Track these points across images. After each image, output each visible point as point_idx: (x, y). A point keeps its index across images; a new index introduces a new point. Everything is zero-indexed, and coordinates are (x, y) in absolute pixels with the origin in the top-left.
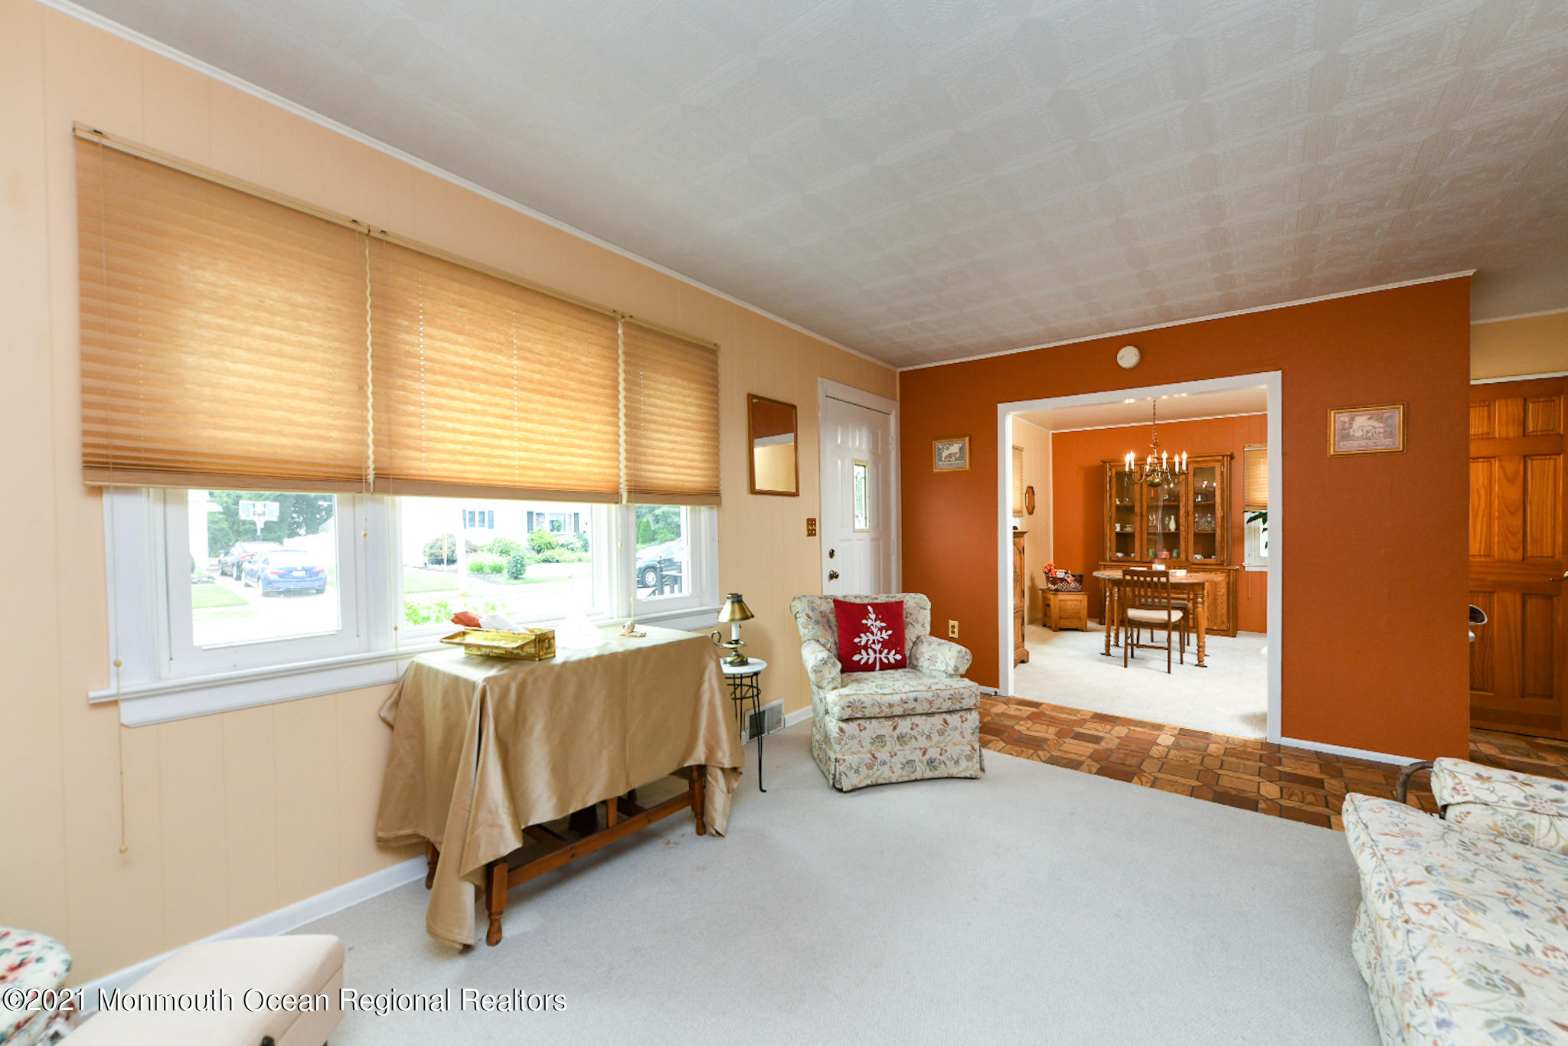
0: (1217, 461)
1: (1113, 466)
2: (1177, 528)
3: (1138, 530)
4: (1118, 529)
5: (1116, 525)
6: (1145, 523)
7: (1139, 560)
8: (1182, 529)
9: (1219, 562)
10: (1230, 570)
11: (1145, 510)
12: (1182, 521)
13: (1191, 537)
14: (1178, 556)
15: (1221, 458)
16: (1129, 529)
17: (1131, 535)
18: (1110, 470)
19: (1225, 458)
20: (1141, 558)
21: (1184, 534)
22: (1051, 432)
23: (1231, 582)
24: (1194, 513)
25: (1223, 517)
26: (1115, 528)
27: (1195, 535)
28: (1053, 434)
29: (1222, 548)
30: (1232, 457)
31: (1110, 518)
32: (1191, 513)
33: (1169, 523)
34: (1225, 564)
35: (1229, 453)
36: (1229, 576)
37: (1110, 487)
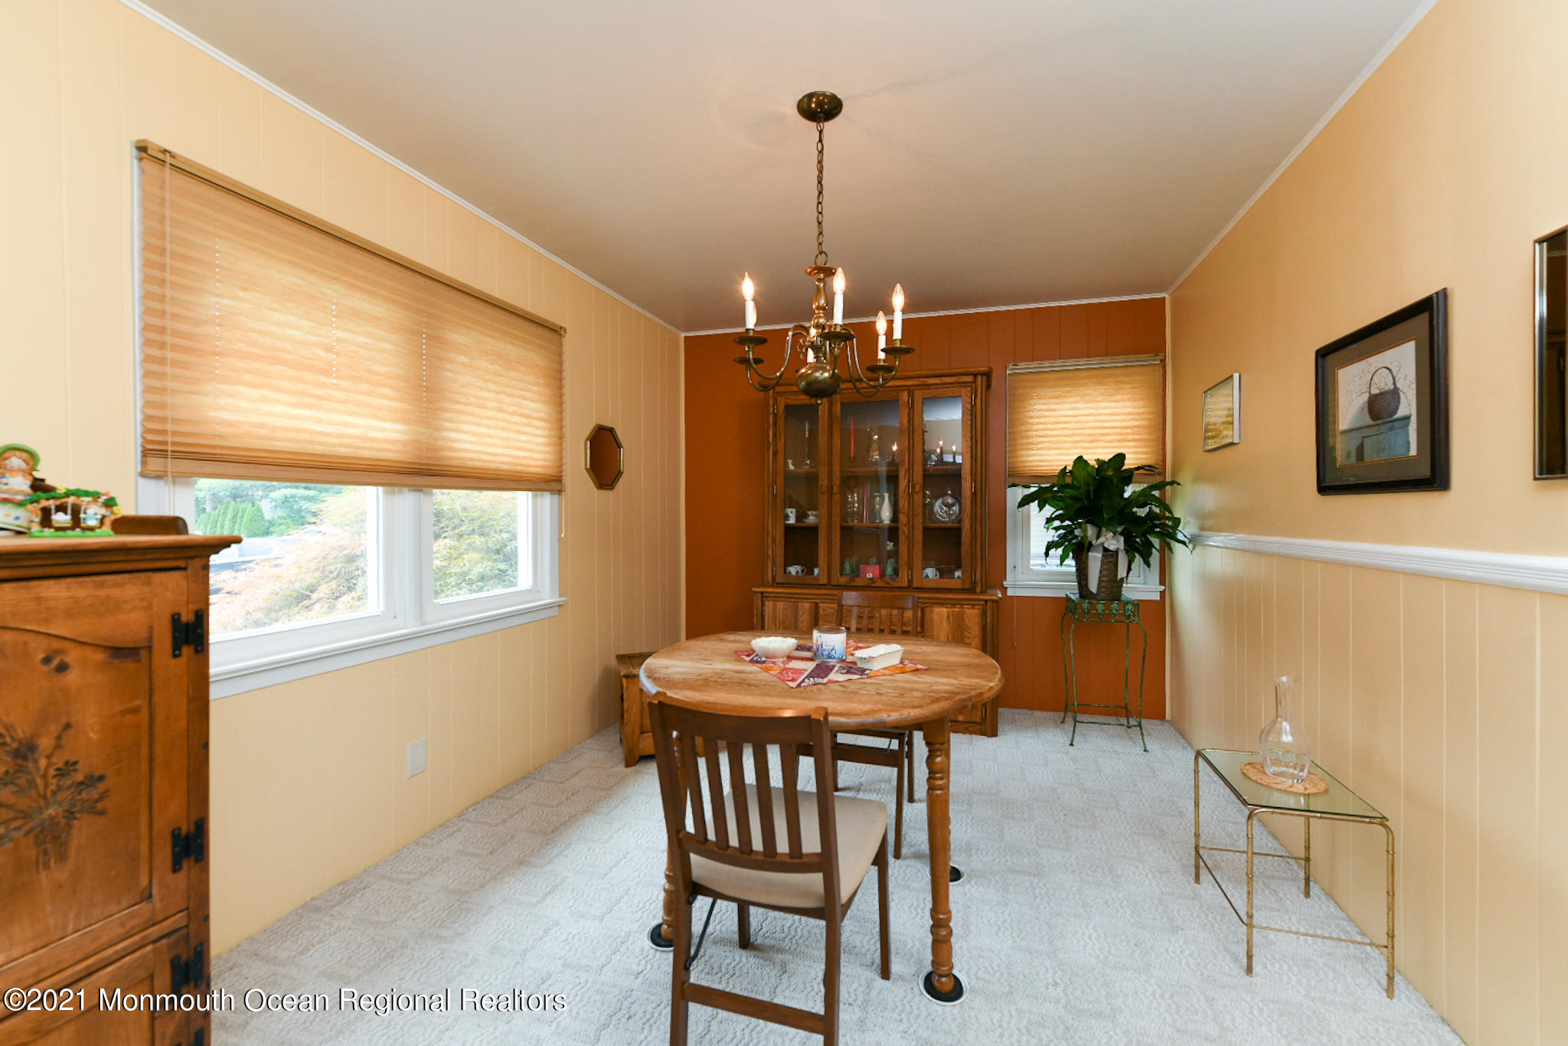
0: (964, 384)
1: (780, 394)
2: (895, 518)
3: (825, 520)
4: (792, 521)
5: (789, 511)
6: (836, 509)
7: (825, 581)
8: (903, 518)
9: (967, 586)
10: (986, 601)
11: (837, 482)
12: (903, 503)
13: (919, 536)
14: (896, 571)
15: (970, 379)
16: (811, 519)
17: (814, 530)
18: (775, 402)
19: (979, 378)
20: (829, 578)
21: (905, 529)
22: (683, 335)
23: (989, 627)
24: (924, 488)
25: (974, 495)
26: (787, 517)
27: (926, 529)
28: (686, 338)
29: (973, 558)
30: (988, 375)
31: (775, 497)
32: (918, 488)
33: (881, 508)
34: (978, 589)
35: (983, 369)
36: (984, 613)
37: (775, 435)
